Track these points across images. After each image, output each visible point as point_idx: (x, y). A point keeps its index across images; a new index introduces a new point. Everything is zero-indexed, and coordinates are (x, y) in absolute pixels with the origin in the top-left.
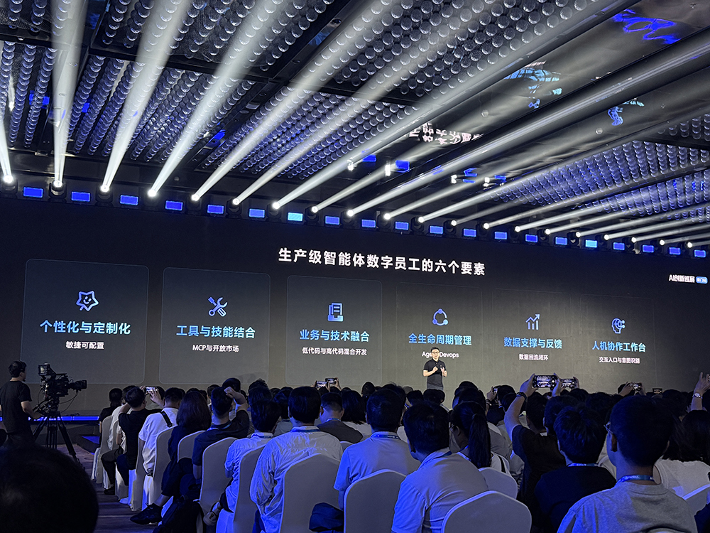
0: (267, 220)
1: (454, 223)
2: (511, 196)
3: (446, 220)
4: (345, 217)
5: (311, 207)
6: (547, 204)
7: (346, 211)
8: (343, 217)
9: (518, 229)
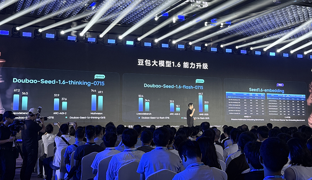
0: (116, 45)
1: (206, 45)
2: (233, 31)
3: (202, 43)
4: (154, 43)
5: (137, 38)
6: (251, 35)
7: (154, 40)
8: (153, 43)
9: (237, 47)
